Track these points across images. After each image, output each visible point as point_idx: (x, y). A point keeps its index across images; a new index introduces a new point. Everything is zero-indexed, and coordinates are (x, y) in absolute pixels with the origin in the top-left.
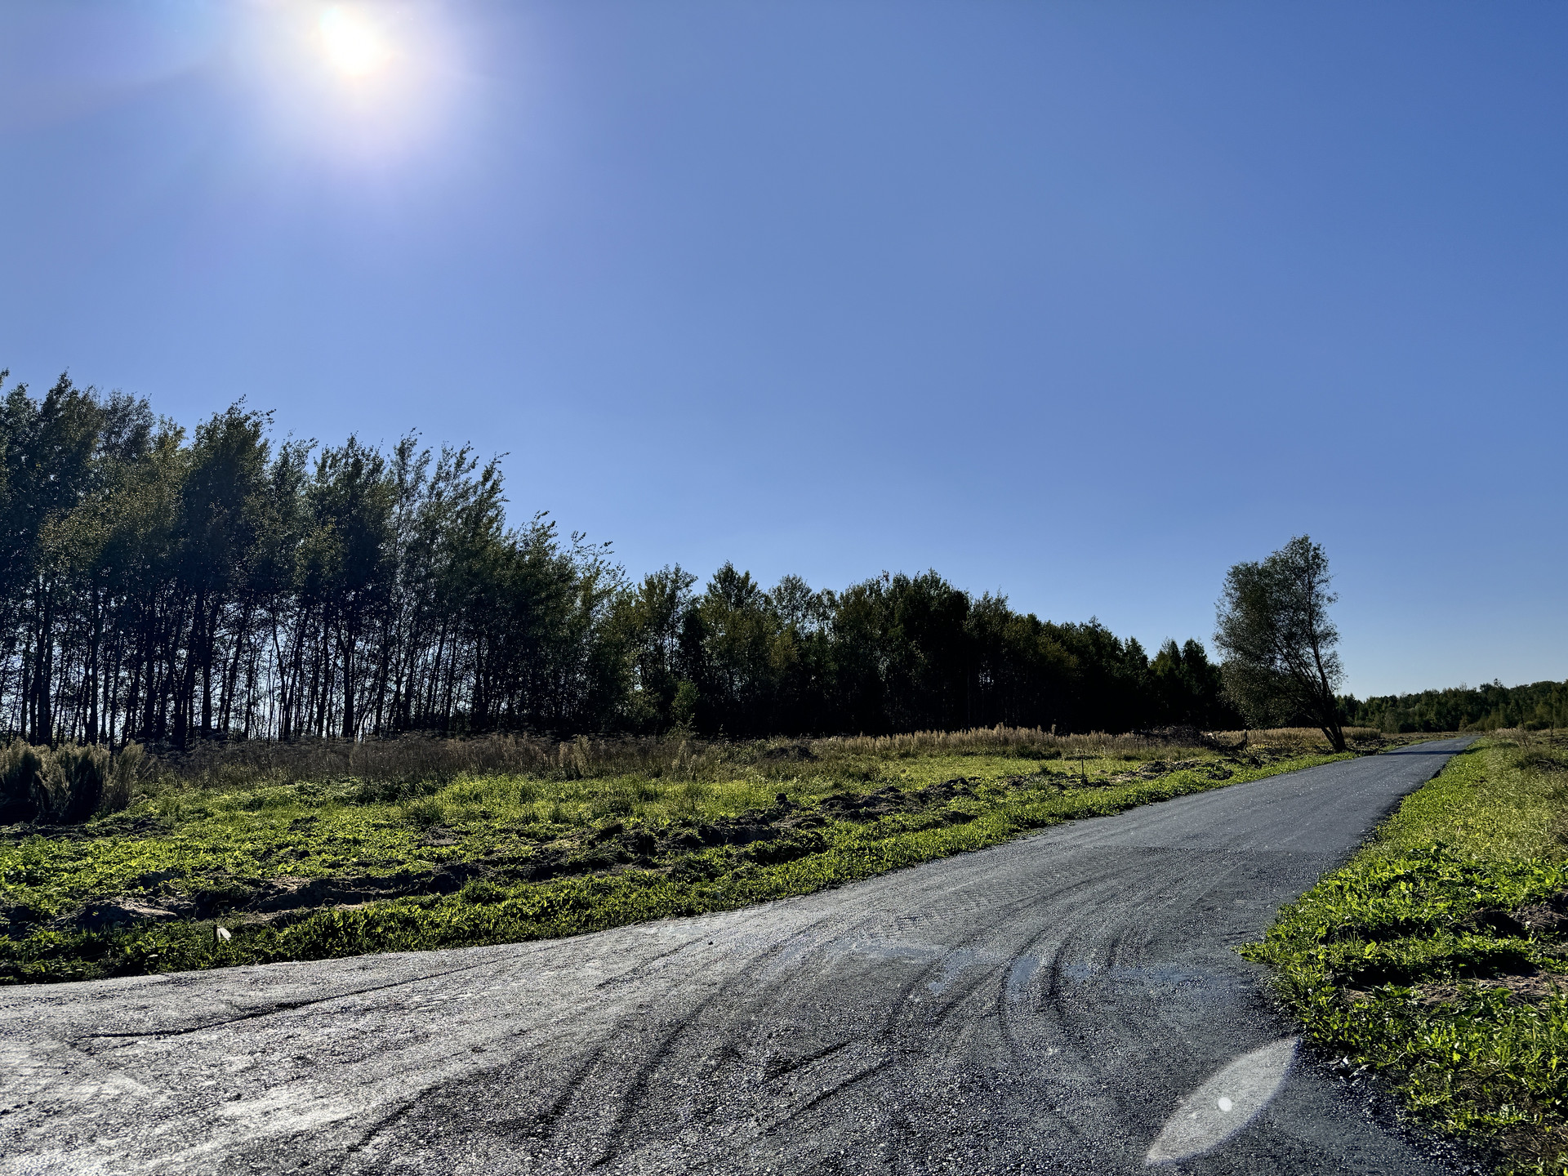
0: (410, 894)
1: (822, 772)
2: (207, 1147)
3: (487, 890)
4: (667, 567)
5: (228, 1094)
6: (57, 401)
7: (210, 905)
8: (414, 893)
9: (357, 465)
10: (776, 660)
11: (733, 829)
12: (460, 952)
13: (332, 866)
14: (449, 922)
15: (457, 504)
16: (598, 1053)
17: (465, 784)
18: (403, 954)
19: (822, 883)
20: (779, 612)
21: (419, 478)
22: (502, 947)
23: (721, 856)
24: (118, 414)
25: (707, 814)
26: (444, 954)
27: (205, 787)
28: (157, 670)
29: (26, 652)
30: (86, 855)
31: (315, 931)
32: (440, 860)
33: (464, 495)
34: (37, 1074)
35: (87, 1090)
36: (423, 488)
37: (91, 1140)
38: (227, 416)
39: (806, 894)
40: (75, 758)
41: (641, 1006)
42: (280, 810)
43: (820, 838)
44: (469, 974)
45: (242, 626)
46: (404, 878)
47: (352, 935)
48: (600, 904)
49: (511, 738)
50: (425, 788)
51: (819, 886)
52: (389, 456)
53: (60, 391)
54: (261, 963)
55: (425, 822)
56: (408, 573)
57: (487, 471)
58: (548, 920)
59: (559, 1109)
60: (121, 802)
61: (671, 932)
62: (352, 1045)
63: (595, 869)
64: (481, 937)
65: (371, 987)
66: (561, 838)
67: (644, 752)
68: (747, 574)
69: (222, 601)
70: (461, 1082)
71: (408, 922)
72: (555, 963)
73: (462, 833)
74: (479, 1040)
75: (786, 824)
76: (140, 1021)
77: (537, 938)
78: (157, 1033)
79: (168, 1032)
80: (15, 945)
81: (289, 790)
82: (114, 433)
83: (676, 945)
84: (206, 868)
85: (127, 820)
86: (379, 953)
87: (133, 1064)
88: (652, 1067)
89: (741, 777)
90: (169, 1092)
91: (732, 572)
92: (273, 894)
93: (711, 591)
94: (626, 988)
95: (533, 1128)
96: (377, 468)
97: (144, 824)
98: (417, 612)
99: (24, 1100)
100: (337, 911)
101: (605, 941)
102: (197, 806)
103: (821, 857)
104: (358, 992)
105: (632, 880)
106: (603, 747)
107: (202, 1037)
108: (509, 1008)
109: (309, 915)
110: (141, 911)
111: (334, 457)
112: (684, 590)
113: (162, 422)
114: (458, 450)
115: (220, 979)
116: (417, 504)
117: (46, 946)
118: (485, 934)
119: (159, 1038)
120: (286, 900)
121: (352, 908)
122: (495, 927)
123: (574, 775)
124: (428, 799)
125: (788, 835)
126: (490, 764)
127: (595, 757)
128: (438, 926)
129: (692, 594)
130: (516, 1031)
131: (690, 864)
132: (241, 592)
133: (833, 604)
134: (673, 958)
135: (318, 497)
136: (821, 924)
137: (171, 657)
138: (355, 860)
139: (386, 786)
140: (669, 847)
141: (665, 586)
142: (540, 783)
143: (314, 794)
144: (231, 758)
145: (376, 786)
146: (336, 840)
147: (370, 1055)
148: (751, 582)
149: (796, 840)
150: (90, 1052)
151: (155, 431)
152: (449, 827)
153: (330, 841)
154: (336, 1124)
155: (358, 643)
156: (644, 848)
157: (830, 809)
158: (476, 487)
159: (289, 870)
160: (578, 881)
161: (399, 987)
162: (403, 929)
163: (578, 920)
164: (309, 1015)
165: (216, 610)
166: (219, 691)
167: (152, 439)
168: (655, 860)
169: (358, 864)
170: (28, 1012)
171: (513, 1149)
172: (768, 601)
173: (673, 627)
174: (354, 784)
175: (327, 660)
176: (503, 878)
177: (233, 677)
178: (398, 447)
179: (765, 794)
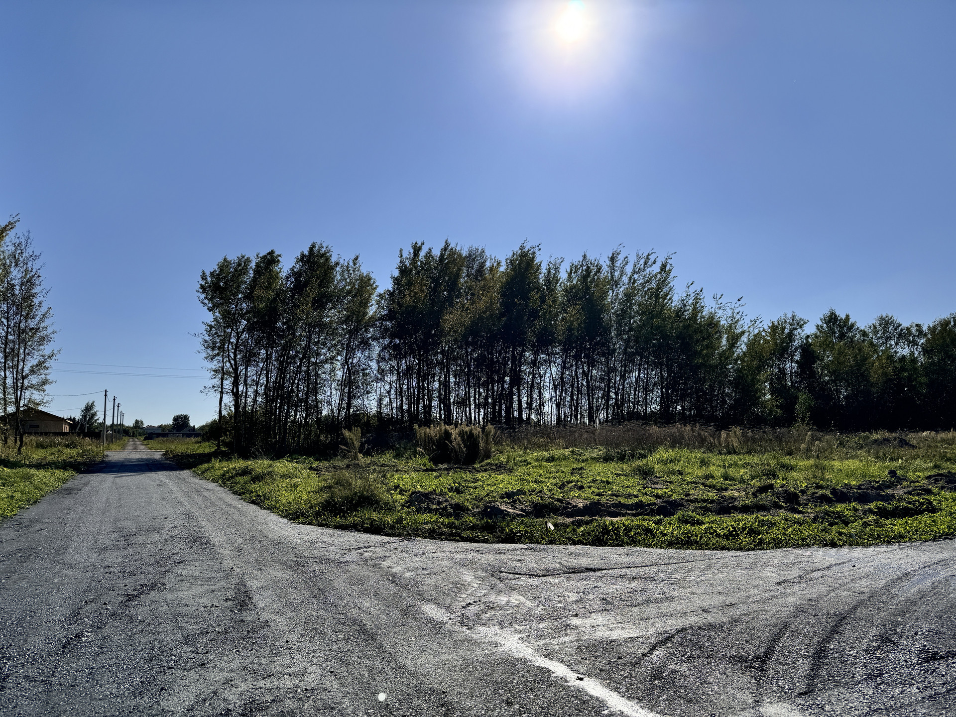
0: (645, 515)
1: (923, 456)
2: (567, 639)
3: (691, 517)
4: (785, 315)
5: (571, 613)
6: (444, 255)
7: (541, 510)
8: (647, 515)
9: (588, 271)
10: (875, 376)
11: (857, 492)
12: (682, 552)
13: (598, 495)
14: (672, 533)
15: (645, 287)
16: (786, 626)
17: (663, 453)
18: (646, 549)
19: (938, 534)
20: (875, 341)
21: (622, 273)
22: (707, 552)
23: (850, 510)
24: (471, 257)
25: (834, 482)
26: (671, 552)
27: (525, 449)
28: (496, 388)
29: (439, 380)
30: (478, 480)
31: (597, 530)
32: (657, 496)
33: (649, 281)
34: (479, 587)
35: (503, 599)
36: (625, 279)
37: (511, 624)
38: (519, 251)
39: (926, 541)
40: (466, 432)
41: (810, 600)
42: (563, 463)
43: (930, 503)
44: (690, 565)
45: (535, 364)
46: (640, 505)
47: (618, 535)
48: (767, 533)
49: (688, 428)
50: (640, 454)
51: (935, 536)
52: (605, 263)
53: (445, 249)
54: (571, 544)
55: (644, 474)
56: (618, 329)
57: (663, 265)
58: (734, 539)
59: (768, 654)
60: (488, 456)
61: (821, 556)
62: (630, 597)
63: (758, 511)
64: (692, 544)
65: (634, 566)
66: (732, 490)
67: (779, 439)
68: (848, 316)
69: (524, 351)
70: (700, 628)
71: (648, 531)
72: (744, 565)
73: (668, 482)
74: (706, 605)
75: (898, 491)
76: (520, 567)
77: (728, 549)
78: (529, 575)
79: (534, 575)
80: (457, 523)
81: (567, 452)
82: (470, 267)
83: (827, 564)
84: (534, 491)
85: (492, 464)
86: (634, 546)
87: (521, 589)
88: (829, 639)
89: (854, 457)
90: (542, 607)
91: (836, 316)
92: (571, 508)
93: (818, 330)
94: (796, 587)
95: (752, 663)
96: (599, 270)
97: (500, 467)
98: (625, 352)
99: (477, 599)
100: (608, 520)
101: (776, 556)
102: (523, 459)
103: (934, 516)
104: (627, 567)
105: (786, 520)
106: (750, 434)
107: (551, 580)
108: (720, 589)
109: (592, 521)
110: (509, 510)
111: (576, 267)
112: (799, 330)
113: (491, 259)
114: (645, 255)
115: (553, 550)
116: (622, 289)
117: (469, 524)
118: (695, 543)
119: (530, 578)
120: (576, 512)
121: (615, 520)
122: (700, 539)
123: (731, 451)
124: (644, 461)
125: (901, 499)
126: (676, 442)
127: (745, 440)
128: (665, 535)
129: (805, 332)
130: (728, 603)
131: (827, 513)
132: (533, 346)
133: (921, 333)
134: (827, 572)
135: (567, 291)
136: (943, 562)
137: (501, 381)
138: (610, 493)
139: (618, 452)
140: (810, 501)
141: (784, 328)
142: (710, 455)
143: (580, 455)
144: (535, 434)
145: (613, 452)
146: (597, 480)
147: (642, 604)
148: (851, 321)
149: (910, 503)
150: (501, 580)
151: (488, 264)
152: (659, 478)
153: (594, 481)
154: (633, 639)
155: (594, 372)
156: (792, 500)
157: (935, 483)
158: (656, 275)
159: (576, 495)
160: (750, 517)
161: (650, 567)
162: (646, 535)
163: (754, 541)
164: (603, 576)
165: (522, 356)
166: (525, 399)
167: (487, 268)
168: (801, 509)
169: (612, 495)
170: (470, 556)
171: (742, 674)
172: (864, 334)
173: (792, 356)
174: (600, 450)
175: (578, 381)
176: (700, 511)
177: (532, 391)
178: (610, 256)
179: (878, 470)
